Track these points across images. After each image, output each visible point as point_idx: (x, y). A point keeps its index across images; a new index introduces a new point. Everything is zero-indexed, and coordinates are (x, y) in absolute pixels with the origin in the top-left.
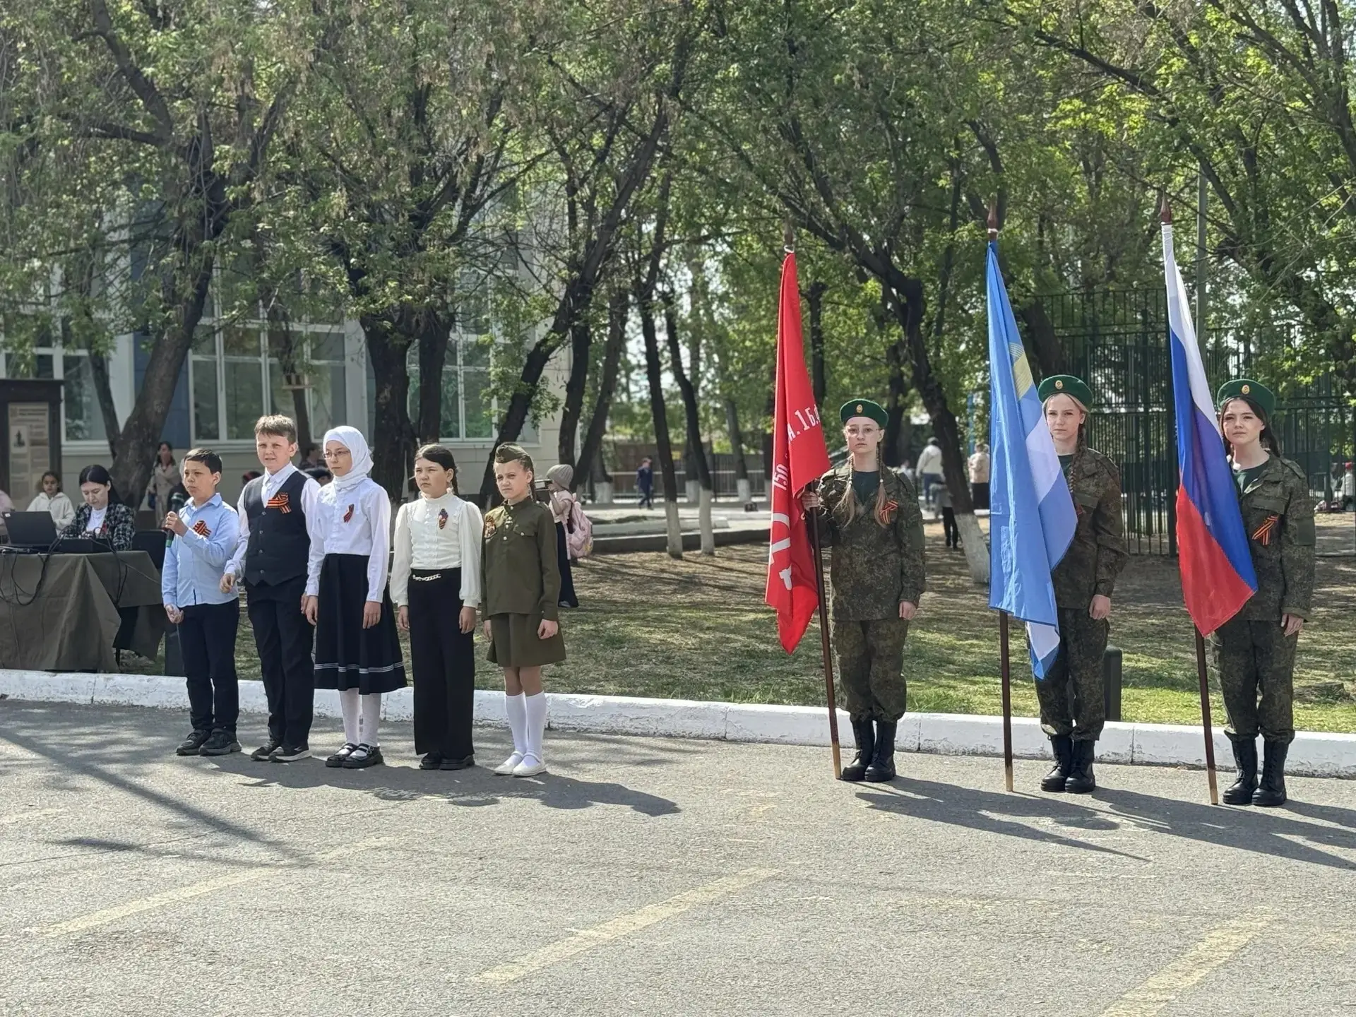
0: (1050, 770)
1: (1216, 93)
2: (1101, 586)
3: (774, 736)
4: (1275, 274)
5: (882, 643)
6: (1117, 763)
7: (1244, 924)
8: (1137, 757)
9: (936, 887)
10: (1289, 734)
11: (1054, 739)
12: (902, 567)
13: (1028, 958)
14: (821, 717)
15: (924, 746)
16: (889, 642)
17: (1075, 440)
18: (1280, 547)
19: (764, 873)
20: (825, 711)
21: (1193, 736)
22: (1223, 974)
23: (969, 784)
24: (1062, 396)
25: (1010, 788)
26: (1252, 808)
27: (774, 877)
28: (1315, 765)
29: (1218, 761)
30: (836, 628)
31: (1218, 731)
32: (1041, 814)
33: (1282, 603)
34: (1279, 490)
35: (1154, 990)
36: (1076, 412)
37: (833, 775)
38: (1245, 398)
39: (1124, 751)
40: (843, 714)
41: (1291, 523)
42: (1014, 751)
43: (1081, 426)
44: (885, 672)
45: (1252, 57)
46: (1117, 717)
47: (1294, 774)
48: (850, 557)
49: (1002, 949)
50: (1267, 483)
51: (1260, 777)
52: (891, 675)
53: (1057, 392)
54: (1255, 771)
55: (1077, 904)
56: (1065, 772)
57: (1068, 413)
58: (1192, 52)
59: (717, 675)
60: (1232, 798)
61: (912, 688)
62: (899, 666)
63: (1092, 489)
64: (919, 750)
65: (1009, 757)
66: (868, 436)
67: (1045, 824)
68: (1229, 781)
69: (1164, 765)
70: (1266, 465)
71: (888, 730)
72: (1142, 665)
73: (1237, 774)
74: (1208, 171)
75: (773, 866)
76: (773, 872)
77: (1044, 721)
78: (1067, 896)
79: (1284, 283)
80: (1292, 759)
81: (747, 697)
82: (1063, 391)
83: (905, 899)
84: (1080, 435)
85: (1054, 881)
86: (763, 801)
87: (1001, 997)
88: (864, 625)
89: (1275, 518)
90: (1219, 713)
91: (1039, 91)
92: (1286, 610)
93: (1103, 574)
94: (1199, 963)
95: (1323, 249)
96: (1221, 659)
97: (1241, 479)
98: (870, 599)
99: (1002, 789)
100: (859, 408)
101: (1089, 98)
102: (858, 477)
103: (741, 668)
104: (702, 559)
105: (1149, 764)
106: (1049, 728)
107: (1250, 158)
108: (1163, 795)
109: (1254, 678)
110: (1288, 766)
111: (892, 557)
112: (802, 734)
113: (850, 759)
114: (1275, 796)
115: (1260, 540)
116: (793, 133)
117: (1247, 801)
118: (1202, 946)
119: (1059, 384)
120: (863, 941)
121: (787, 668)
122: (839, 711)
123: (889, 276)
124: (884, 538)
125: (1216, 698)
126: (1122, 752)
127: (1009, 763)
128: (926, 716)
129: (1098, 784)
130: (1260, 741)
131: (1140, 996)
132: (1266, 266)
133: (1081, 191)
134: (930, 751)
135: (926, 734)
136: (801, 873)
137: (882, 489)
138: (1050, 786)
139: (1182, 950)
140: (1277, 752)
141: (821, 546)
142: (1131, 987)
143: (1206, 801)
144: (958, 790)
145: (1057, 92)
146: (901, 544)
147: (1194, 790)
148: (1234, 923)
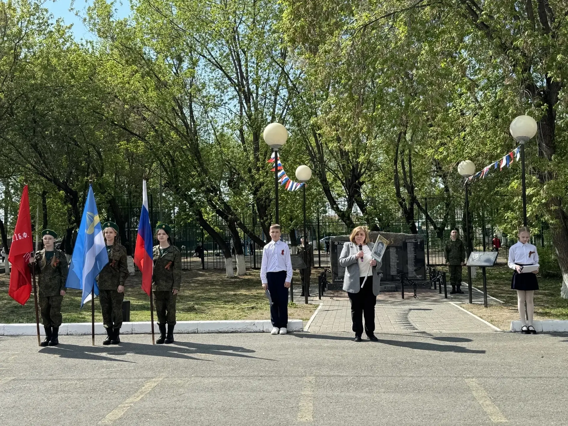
0: (105, 338)
1: (163, 142)
2: (121, 283)
3: (20, 333)
4: (179, 192)
5: (54, 303)
6: (128, 334)
7: (157, 379)
8: (133, 332)
9: (66, 377)
10: (175, 323)
11: (107, 329)
12: (61, 279)
13: (91, 397)
14: (34, 326)
15: (69, 333)
16: (56, 303)
17: (113, 241)
18: (172, 270)
19: (10, 379)
20: (36, 324)
21: (148, 325)
22: (148, 396)
23: (81, 344)
24: (110, 228)
25: (94, 344)
26: (164, 345)
27: (13, 380)
28: (183, 330)
29: (155, 332)
30: (39, 299)
31: (155, 323)
32: (102, 352)
33: (172, 286)
34: (172, 254)
35: (127, 403)
36: (114, 233)
37: (38, 345)
38: (164, 229)
39: (130, 330)
40: (41, 326)
41: (175, 263)
42: (95, 333)
43: (115, 237)
44: (55, 312)
45: (172, 133)
46: (128, 320)
47: (177, 333)
48: (44, 277)
49: (83, 395)
50: (169, 252)
51: (167, 335)
52: (57, 313)
53: (108, 226)
54: (165, 334)
55: (109, 378)
56: (110, 339)
57: (111, 233)
58: (156, 131)
59: (3, 314)
60: (159, 342)
61: (64, 315)
62: (59, 310)
63: (118, 255)
64: (67, 335)
65: (93, 335)
66: (50, 241)
67: (104, 354)
68: (158, 337)
69: (141, 334)
70: (169, 248)
71: (56, 330)
72: (140, 304)
73: (160, 335)
74: (162, 163)
75: (14, 376)
76: (14, 378)
77: (104, 324)
78: (106, 377)
79: (182, 195)
80: (176, 329)
81: (12, 321)
82: (110, 226)
83: (55, 383)
84: (115, 239)
85: (103, 372)
86: (13, 355)
87: (81, 411)
88: (48, 298)
89: (171, 262)
90: (156, 317)
91: (114, 138)
92: (174, 288)
93: (121, 279)
94: (142, 393)
95: (193, 186)
96: (156, 303)
97: (162, 251)
98: (50, 290)
99: (91, 345)
100: (48, 232)
101: (128, 141)
102: (47, 253)
103: (12, 312)
104: (5, 276)
105: (137, 334)
106: (106, 326)
107: (173, 161)
108: (139, 343)
109: (165, 308)
110: (174, 331)
111: (58, 277)
112: (29, 333)
113: (43, 339)
114: (170, 340)
115: (167, 269)
116: (35, 146)
117: (163, 343)
118: (143, 388)
119: (109, 224)
120: (39, 398)
121: (28, 311)
122: (40, 324)
123: (67, 190)
124: (55, 271)
125: (155, 313)
126: (129, 331)
127: (93, 337)
128: (69, 324)
129: (121, 341)
130: (167, 325)
131: (123, 406)
132: (177, 190)
133: (127, 167)
134: (71, 335)
135: (70, 330)
136: (22, 378)
137: (54, 257)
138: (105, 343)
139: (137, 390)
140: (171, 328)
141: (35, 274)
142: (120, 403)
143: (151, 344)
144: (78, 346)
145: (119, 138)
146: (60, 273)
147: (148, 341)
148: (154, 380)
